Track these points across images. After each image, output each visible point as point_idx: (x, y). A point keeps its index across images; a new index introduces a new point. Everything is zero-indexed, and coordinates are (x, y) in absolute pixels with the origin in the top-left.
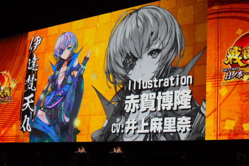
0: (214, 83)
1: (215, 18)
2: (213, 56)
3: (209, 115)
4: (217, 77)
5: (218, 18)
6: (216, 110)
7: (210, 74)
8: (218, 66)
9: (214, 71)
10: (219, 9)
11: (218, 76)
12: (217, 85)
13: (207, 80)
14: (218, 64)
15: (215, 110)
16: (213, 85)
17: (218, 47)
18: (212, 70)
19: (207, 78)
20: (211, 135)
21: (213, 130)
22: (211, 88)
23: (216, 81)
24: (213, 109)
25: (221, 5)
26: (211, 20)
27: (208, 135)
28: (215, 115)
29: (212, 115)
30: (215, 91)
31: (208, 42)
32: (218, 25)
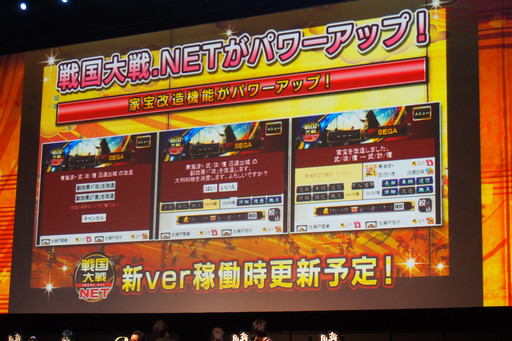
0: (498, 185)
1: (497, 47)
2: (494, 128)
3: (491, 254)
4: (504, 173)
5: (503, 46)
6: (505, 242)
7: (490, 166)
8: (506, 150)
9: (497, 161)
10: (502, 28)
11: (507, 171)
12: (505, 190)
13: (483, 180)
14: (506, 145)
15: (502, 245)
16: (497, 191)
17: (505, 109)
18: (493, 158)
19: (482, 175)
20: (496, 296)
21: (501, 285)
22: (492, 196)
23: (502, 182)
24: (499, 242)
25: (507, 19)
26: (487, 50)
27: (489, 296)
28: (504, 253)
29: (498, 255)
30: (502, 203)
31: (481, 97)
32: (503, 61)
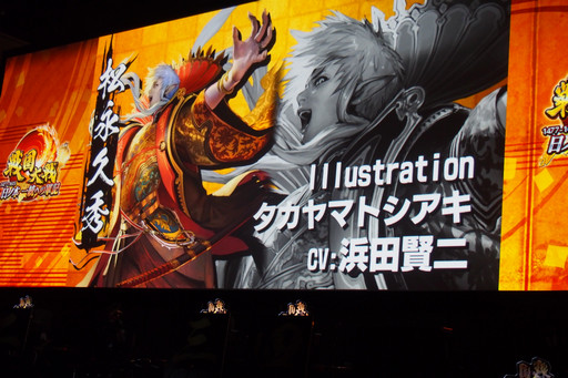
0: (521, 159)
1: (529, 10)
2: (521, 98)
3: (510, 234)
5: (536, 10)
6: (525, 221)
7: (514, 138)
8: (533, 121)
9: (522, 134)
11: (532, 143)
12: (528, 165)
13: (506, 154)
14: (533, 116)
15: (522, 223)
16: (521, 166)
17: (534, 77)
18: (518, 130)
19: (506, 149)
20: (513, 280)
21: (518, 267)
22: (514, 171)
23: (526, 156)
24: (519, 221)
26: (519, 16)
27: (505, 279)
28: (523, 233)
29: (517, 234)
30: (525, 179)
31: (510, 66)
32: (535, 25)
